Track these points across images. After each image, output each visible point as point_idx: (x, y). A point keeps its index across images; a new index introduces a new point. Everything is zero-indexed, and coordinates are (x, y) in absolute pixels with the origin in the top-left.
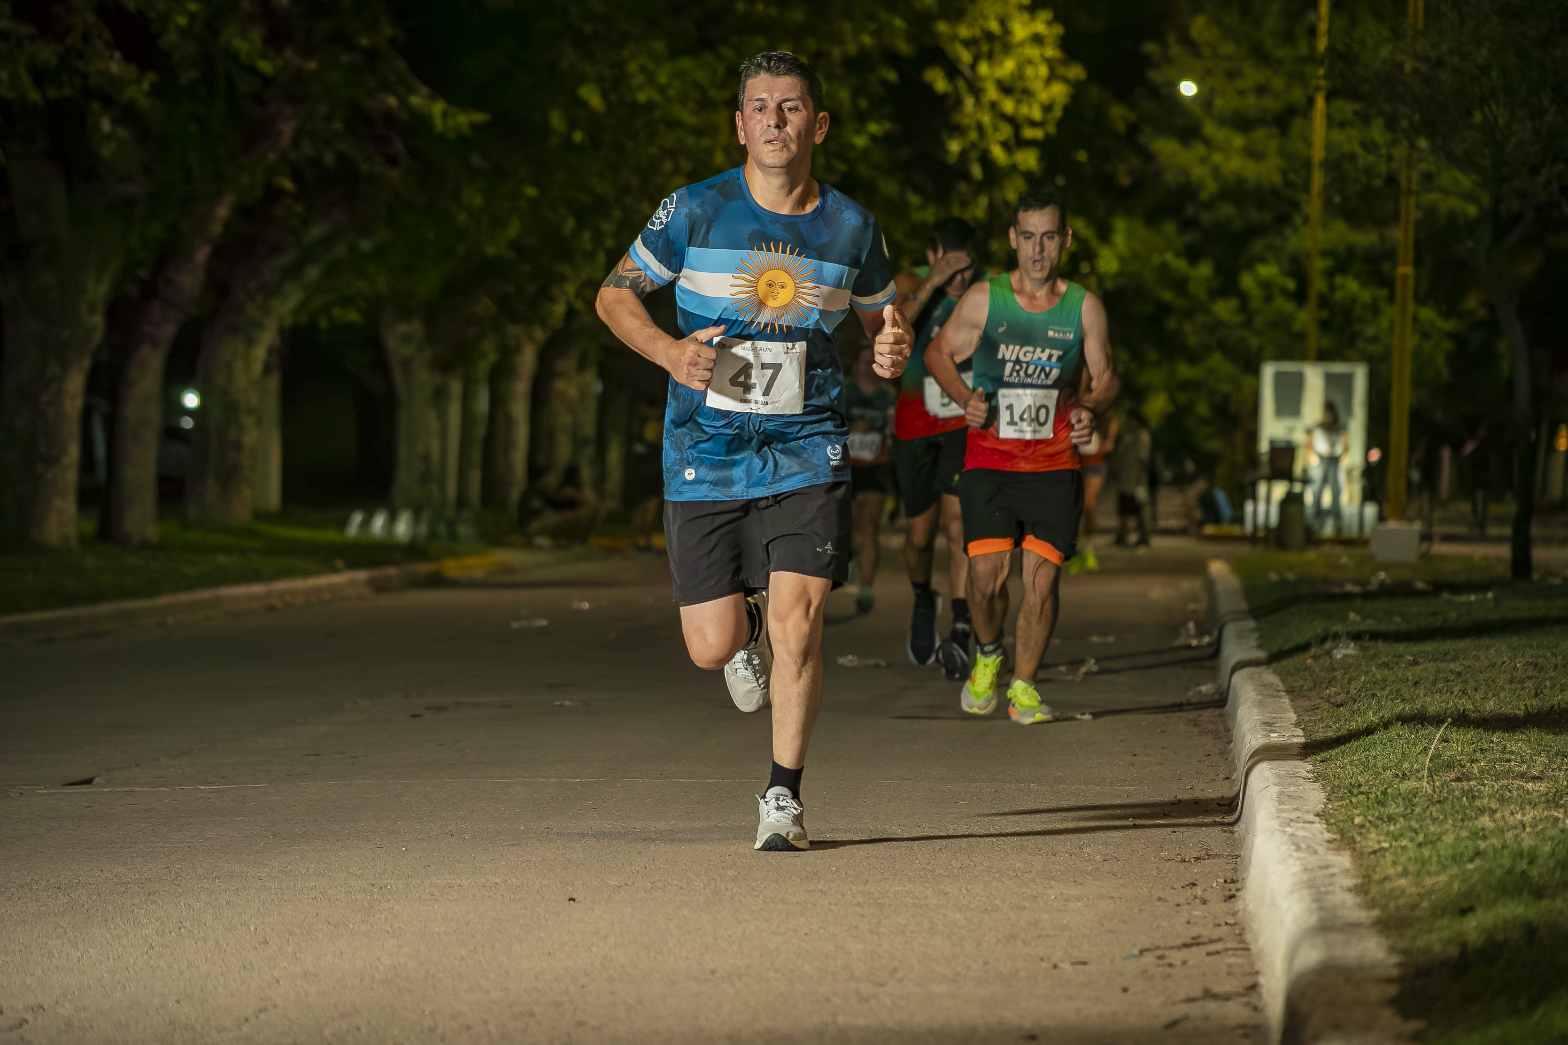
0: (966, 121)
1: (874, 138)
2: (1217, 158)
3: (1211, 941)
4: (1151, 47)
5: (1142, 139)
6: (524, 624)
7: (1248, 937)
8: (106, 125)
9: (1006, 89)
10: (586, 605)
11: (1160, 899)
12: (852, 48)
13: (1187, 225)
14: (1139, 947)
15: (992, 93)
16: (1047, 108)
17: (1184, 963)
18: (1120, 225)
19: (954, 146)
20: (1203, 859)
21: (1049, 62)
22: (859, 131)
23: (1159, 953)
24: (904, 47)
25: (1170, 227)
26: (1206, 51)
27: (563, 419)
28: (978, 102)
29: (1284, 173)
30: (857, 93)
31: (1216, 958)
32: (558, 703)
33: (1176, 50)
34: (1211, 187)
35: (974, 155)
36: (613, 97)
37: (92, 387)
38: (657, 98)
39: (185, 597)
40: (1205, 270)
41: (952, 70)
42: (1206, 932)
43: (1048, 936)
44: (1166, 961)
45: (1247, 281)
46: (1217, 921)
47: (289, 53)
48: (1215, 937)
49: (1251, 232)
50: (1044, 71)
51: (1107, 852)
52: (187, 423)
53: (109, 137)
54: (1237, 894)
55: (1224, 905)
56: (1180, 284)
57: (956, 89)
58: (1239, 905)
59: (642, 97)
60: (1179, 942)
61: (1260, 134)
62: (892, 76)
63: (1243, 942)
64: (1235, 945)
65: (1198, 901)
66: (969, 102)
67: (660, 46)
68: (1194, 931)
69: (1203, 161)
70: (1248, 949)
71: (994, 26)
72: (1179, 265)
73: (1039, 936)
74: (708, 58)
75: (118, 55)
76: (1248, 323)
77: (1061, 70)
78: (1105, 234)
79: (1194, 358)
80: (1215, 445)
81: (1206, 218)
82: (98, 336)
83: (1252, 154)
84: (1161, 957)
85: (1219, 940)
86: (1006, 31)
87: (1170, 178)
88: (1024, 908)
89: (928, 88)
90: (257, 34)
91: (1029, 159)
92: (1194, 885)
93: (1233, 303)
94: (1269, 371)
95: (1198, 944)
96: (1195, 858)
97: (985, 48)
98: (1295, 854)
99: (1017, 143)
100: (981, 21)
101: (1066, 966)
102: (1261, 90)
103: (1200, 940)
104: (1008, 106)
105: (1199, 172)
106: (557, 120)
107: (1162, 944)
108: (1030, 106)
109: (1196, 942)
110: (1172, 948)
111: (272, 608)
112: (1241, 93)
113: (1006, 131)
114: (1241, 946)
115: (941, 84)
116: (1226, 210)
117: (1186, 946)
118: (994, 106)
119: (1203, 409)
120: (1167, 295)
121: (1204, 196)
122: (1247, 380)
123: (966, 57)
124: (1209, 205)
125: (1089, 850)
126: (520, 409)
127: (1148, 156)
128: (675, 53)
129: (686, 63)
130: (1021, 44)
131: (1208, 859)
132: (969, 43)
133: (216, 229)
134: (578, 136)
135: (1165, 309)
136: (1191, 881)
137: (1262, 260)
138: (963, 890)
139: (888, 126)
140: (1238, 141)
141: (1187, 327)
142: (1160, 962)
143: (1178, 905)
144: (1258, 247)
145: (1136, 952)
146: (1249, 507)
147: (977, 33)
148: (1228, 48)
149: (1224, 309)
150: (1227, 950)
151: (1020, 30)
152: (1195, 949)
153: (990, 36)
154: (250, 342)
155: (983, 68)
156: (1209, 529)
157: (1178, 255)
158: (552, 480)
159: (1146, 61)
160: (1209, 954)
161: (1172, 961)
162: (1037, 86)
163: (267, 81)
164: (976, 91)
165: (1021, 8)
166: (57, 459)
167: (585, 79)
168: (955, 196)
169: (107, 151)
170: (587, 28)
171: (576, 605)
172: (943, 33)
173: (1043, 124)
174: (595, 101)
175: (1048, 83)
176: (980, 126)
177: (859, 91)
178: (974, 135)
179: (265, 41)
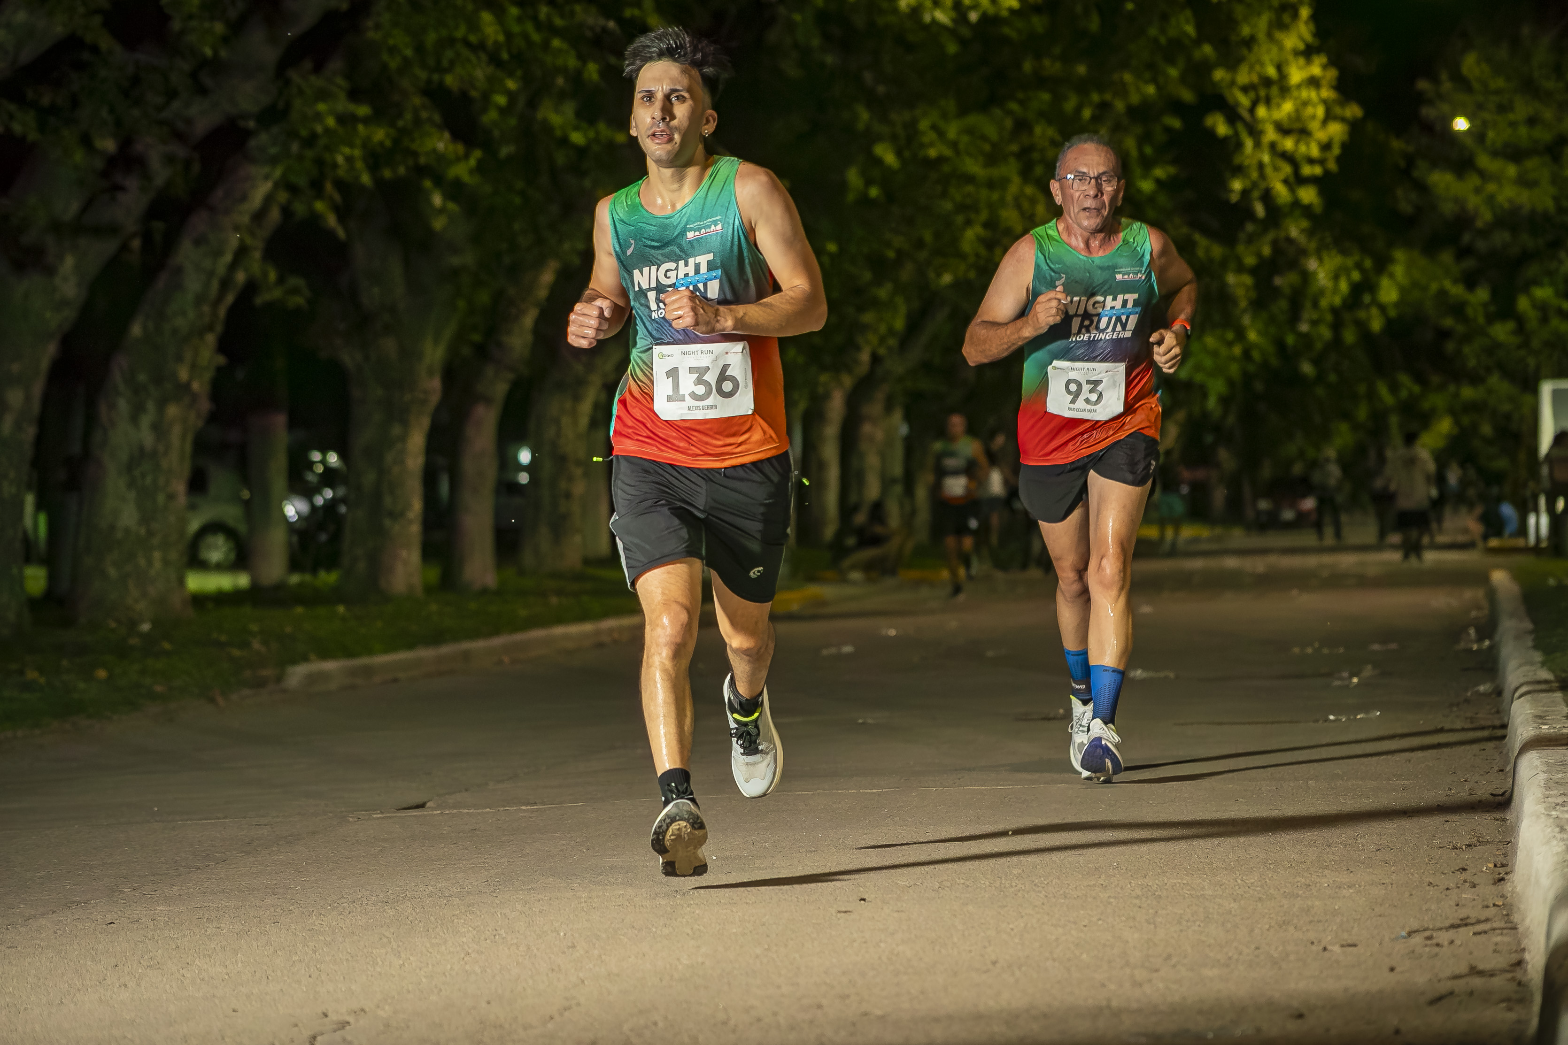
0: (1247, 162)
1: (1158, 181)
2: (1491, 187)
3: (1479, 922)
4: (1423, 85)
5: (1416, 174)
6: (833, 651)
7: (1516, 918)
8: (437, 200)
9: (1283, 130)
10: (892, 632)
11: (1430, 884)
12: (1135, 99)
13: (1463, 253)
14: (1407, 929)
15: (1271, 135)
16: (1326, 147)
17: (1452, 942)
18: (1400, 255)
19: (1237, 185)
20: (1475, 846)
21: (1325, 102)
22: (1145, 176)
23: (1427, 933)
24: (1187, 96)
25: (1447, 257)
26: (1476, 86)
27: (872, 461)
28: (1258, 145)
29: (1556, 199)
30: (1142, 141)
31: (1483, 937)
32: (860, 721)
33: (1447, 86)
34: (1486, 216)
35: (1256, 194)
36: (907, 154)
37: (432, 447)
38: (948, 152)
39: (519, 637)
40: (1482, 294)
41: (1232, 116)
42: (1474, 914)
43: (1319, 921)
44: (1434, 941)
45: (1523, 304)
46: (1485, 903)
47: (602, 126)
48: (1483, 918)
49: (1525, 257)
50: (1320, 111)
51: (1382, 842)
52: (524, 478)
53: (442, 211)
54: (1507, 877)
55: (1493, 888)
56: (1458, 310)
57: (1237, 134)
58: (1508, 887)
59: (932, 153)
60: (1447, 923)
61: (1531, 163)
62: (1176, 123)
63: (1509, 921)
64: (1502, 924)
65: (1468, 885)
66: (1249, 144)
67: (950, 105)
68: (1463, 913)
69: (1478, 191)
70: (1514, 928)
71: (1271, 71)
72: (1456, 290)
73: (1311, 922)
74: (997, 112)
75: (447, 135)
76: (1525, 344)
77: (1338, 110)
78: (1382, 264)
79: (1476, 380)
80: (1501, 464)
81: (1482, 245)
82: (435, 399)
83: (1524, 182)
84: (1429, 938)
85: (1487, 920)
86: (1283, 76)
87: (1448, 208)
88: (1298, 896)
89: (1211, 133)
90: (569, 109)
91: (1308, 195)
92: (1464, 869)
93: (1510, 325)
94: (1547, 389)
95: (1466, 925)
96: (1466, 845)
97: (1262, 93)
98: (1559, 836)
99: (1297, 180)
100: (1258, 68)
101: (1336, 949)
102: (1532, 121)
103: (1468, 921)
104: (1288, 144)
105: (1473, 201)
106: (853, 177)
107: (1431, 926)
108: (1308, 144)
109: (1464, 923)
110: (1441, 929)
111: (600, 645)
112: (1513, 125)
113: (1287, 169)
114: (1509, 925)
115: (1222, 129)
116: (1501, 237)
117: (1453, 926)
118: (1273, 146)
119: (1486, 429)
120: (1448, 322)
121: (1479, 224)
122: (1528, 398)
123: (1244, 101)
124: (1484, 233)
125: (1363, 840)
126: (830, 452)
127: (1422, 188)
128: (963, 111)
129: (973, 119)
130: (1299, 86)
131: (1480, 845)
132: (1245, 89)
133: (542, 293)
134: (874, 192)
135: (1444, 334)
136: (1461, 866)
137: (1536, 282)
138: (1239, 881)
139: (1172, 170)
140: (1512, 170)
141: (1467, 350)
142: (1429, 942)
143: (1448, 889)
144: (1532, 270)
145: (1404, 933)
146: (1532, 520)
147: (1255, 78)
148: (1499, 83)
149: (1502, 331)
150: (1494, 929)
151: (1296, 75)
152: (1462, 930)
153: (1267, 82)
154: (577, 398)
155: (1261, 112)
156: (1494, 543)
157: (1455, 281)
159: (1420, 99)
160: (1475, 934)
161: (1440, 941)
162: (1314, 126)
163: (581, 152)
164: (1255, 132)
165: (1297, 53)
166: (402, 514)
167: (879, 138)
168: (1242, 236)
169: (438, 224)
170: (881, 89)
171: (884, 632)
172: (1222, 80)
173: (1321, 162)
174: (890, 158)
175: (1325, 122)
176: (1261, 166)
177: (1144, 139)
178: (1255, 175)
179: (578, 114)
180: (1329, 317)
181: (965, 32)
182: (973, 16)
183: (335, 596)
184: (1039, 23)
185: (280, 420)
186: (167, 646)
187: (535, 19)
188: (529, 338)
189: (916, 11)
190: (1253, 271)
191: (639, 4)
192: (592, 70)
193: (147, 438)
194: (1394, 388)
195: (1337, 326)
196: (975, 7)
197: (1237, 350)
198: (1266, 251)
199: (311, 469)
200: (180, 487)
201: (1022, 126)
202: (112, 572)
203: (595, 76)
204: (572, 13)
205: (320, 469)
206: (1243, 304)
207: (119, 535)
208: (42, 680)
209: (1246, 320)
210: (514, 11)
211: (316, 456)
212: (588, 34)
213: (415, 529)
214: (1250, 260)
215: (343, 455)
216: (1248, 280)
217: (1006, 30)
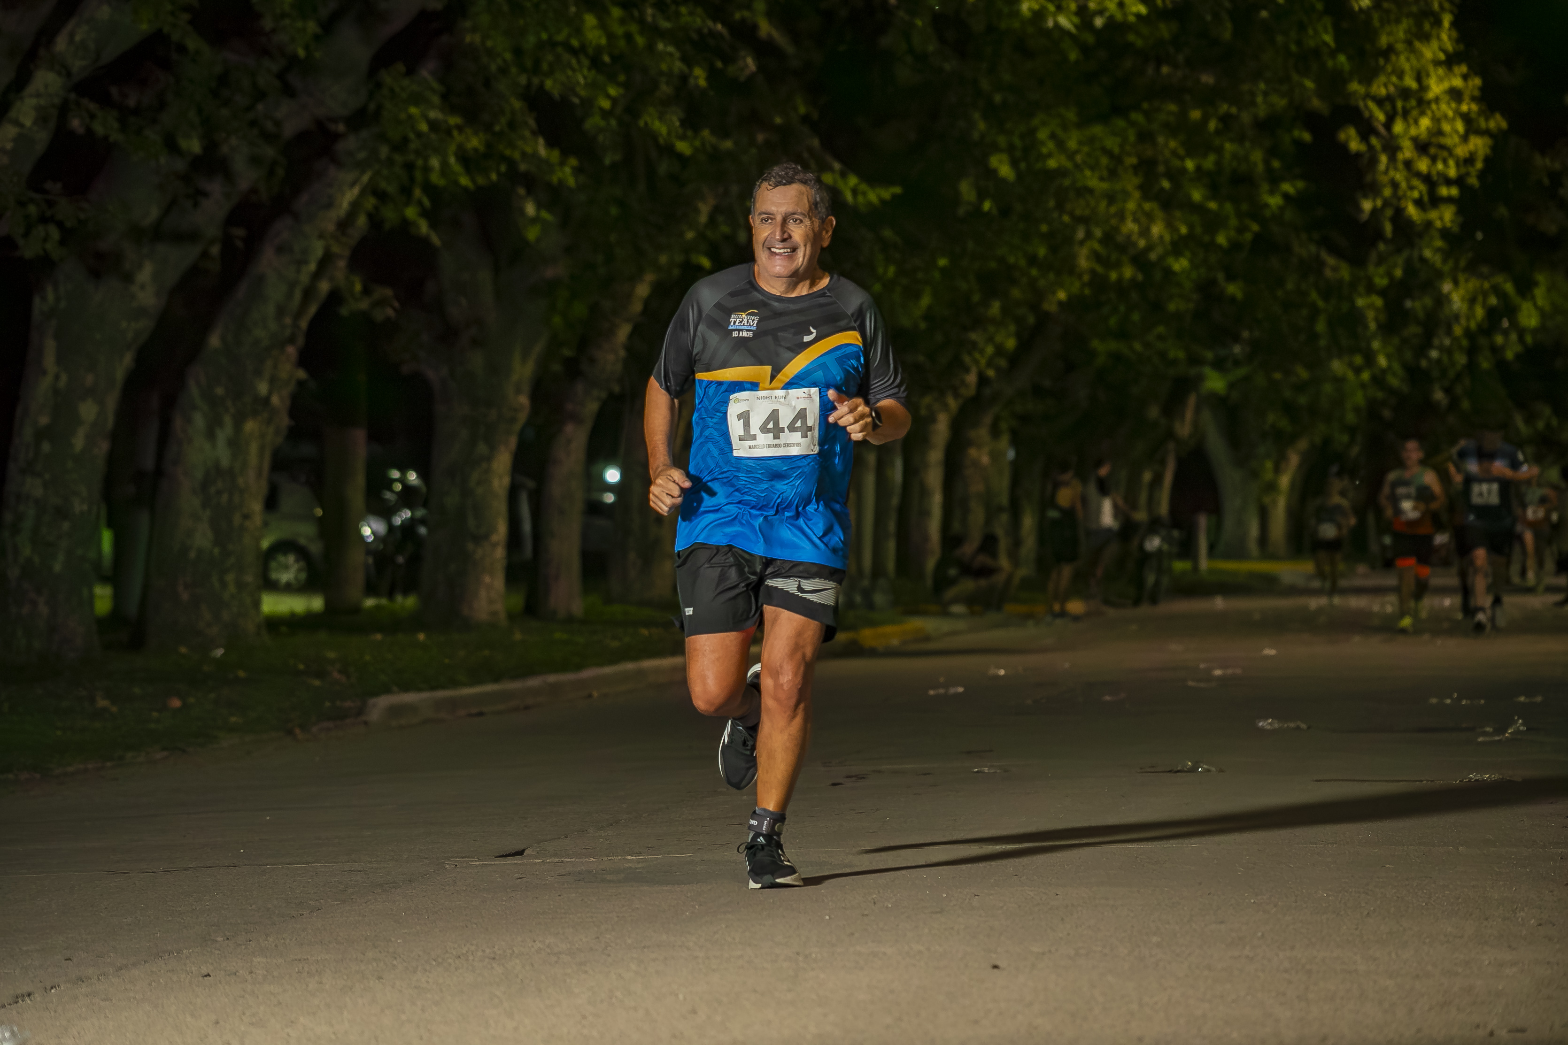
0: (1380, 179)
1: (1286, 196)
6: (941, 691)
8: (530, 209)
9: (1422, 147)
10: (1001, 672)
12: (1262, 111)
15: (1407, 151)
16: (1466, 164)
18: (1541, 278)
19: (1367, 205)
21: (1465, 116)
22: (1272, 192)
24: (1317, 105)
27: (976, 486)
28: (1392, 159)
30: (1270, 154)
32: (976, 770)
35: (1389, 213)
36: (1023, 165)
37: (519, 465)
38: (1067, 164)
39: (611, 670)
41: (1366, 130)
43: (1483, 1003)
47: (706, 133)
50: (1460, 126)
52: (609, 498)
53: (534, 220)
57: (1371, 149)
59: (1052, 164)
62: (1307, 137)
66: (1384, 159)
67: (1071, 114)
71: (1410, 82)
73: (1474, 1003)
74: (1121, 123)
75: (542, 139)
77: (1480, 124)
78: (1525, 287)
82: (523, 417)
86: (1423, 86)
88: (1458, 974)
89: (1344, 147)
90: (675, 117)
91: (1446, 216)
97: (1400, 106)
99: (1432, 201)
100: (1394, 79)
104: (1424, 163)
106: (966, 189)
108: (1445, 163)
113: (1421, 189)
115: (1355, 145)
123: (1380, 115)
126: (934, 478)
128: (1084, 122)
129: (1094, 130)
130: (1437, 100)
132: (1380, 102)
133: (637, 307)
134: (987, 206)
138: (1393, 956)
147: (1392, 90)
151: (1436, 87)
153: (1405, 93)
155: (1398, 127)
158: (969, 549)
162: (1454, 141)
163: (684, 161)
164: (1392, 148)
165: (1437, 63)
166: (486, 537)
167: (995, 148)
168: (1373, 256)
169: (532, 234)
170: (998, 98)
171: (992, 671)
172: (1355, 92)
173: (1459, 182)
174: (1005, 170)
175: (1465, 138)
176: (1395, 185)
177: (1272, 152)
178: (1387, 192)
179: (683, 123)
180: (1465, 343)
181: (1090, 39)
182: (1099, 22)
183: (416, 622)
184: (1165, 30)
185: (359, 437)
186: (241, 674)
187: (642, 22)
188: (622, 353)
189: (1039, 15)
190: (1383, 293)
191: (749, 7)
192: (700, 77)
193: (223, 454)
194: (1530, 419)
195: (1472, 352)
196: (1101, 12)
197: (1366, 376)
198: (1398, 273)
199: (390, 489)
200: (257, 507)
201: (1145, 137)
202: (185, 596)
203: (702, 83)
204: (678, 14)
205: (398, 487)
206: (1373, 326)
207: (192, 555)
208: (114, 709)
209: (1376, 345)
210: (616, 12)
211: (395, 474)
212: (695, 36)
213: (500, 553)
214: (1381, 282)
215: (424, 475)
216: (1379, 302)
217: (1131, 37)
